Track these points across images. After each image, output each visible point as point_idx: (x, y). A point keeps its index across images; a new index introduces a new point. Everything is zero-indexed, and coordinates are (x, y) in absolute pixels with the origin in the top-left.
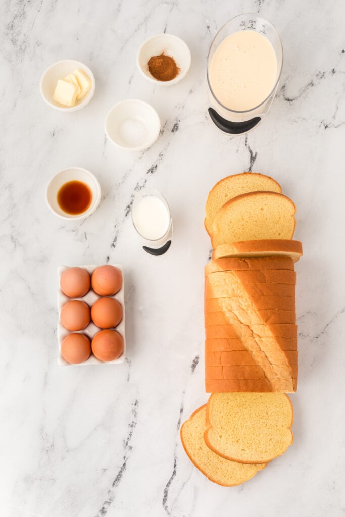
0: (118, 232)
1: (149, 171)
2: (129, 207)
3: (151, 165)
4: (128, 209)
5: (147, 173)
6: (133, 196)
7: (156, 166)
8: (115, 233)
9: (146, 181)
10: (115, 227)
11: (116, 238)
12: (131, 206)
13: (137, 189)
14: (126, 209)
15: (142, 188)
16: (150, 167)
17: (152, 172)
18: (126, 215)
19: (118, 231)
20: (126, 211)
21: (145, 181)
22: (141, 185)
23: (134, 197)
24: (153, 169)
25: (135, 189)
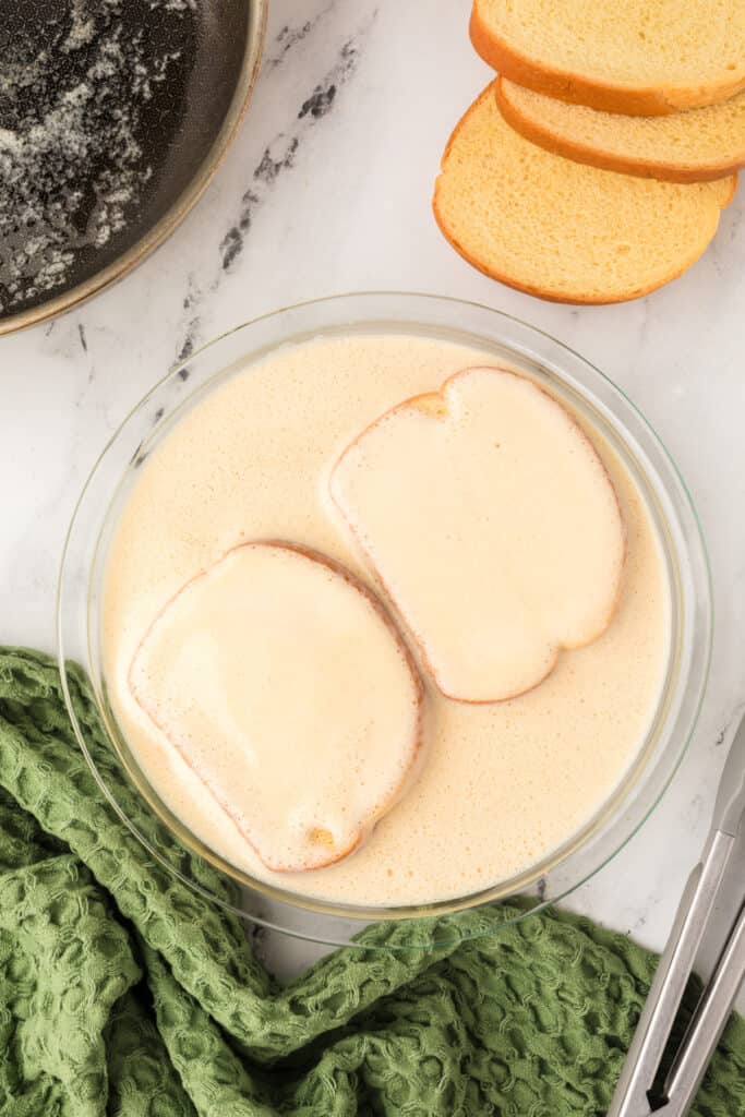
0: (194, 323)
1: (305, 108)
2: (234, 234)
3: (315, 86)
4: (232, 241)
5: (301, 115)
6: (249, 198)
7: (332, 91)
8: (186, 328)
9: (296, 143)
10: (186, 305)
11: (188, 344)
12: (242, 232)
13: (265, 174)
14: (226, 241)
15: (282, 168)
16: (308, 95)
17: (316, 113)
18: (226, 265)
19: (196, 319)
20: (225, 251)
21: (291, 143)
22: (277, 156)
23: (254, 199)
24: (319, 103)
25: (257, 173)
